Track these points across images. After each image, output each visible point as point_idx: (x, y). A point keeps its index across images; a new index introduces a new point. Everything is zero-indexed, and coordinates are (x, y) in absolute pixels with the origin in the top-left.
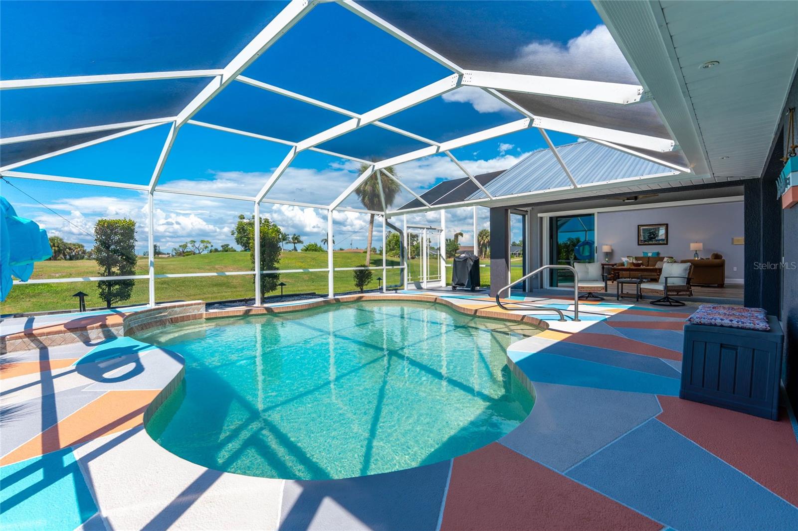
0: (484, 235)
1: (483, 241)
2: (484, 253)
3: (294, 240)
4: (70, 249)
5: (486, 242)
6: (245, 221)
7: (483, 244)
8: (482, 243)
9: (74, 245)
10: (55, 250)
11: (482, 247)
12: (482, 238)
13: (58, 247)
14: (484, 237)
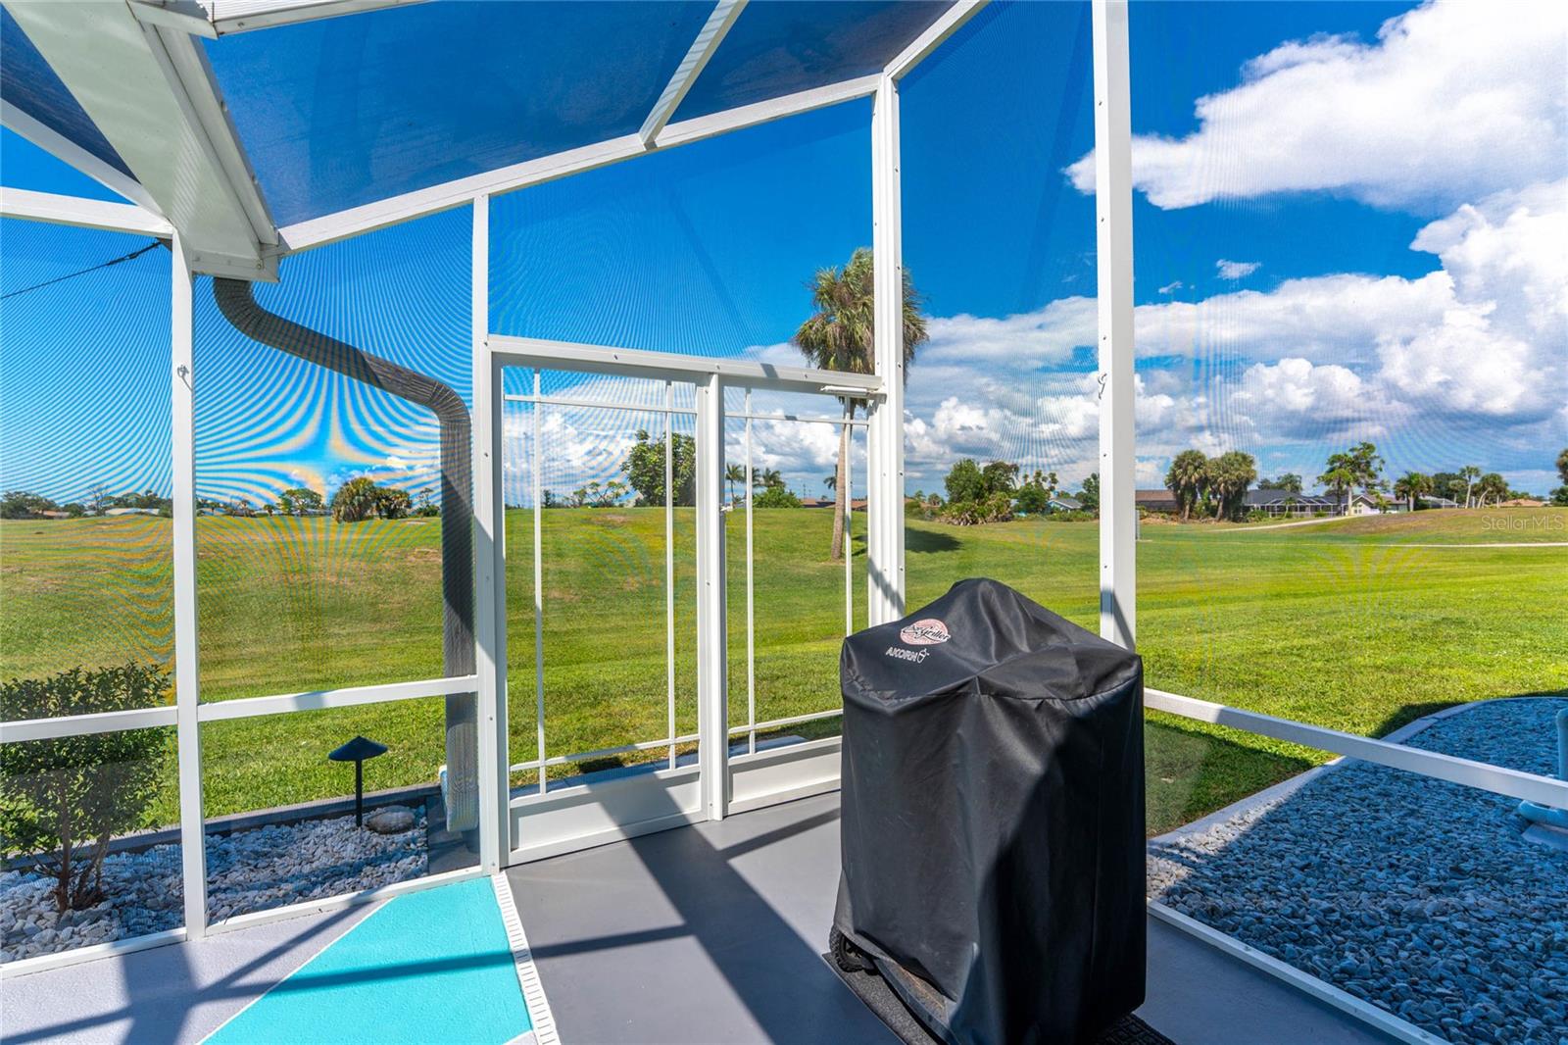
0: (1189, 464)
1: (1186, 478)
2: (1188, 507)
3: (767, 481)
4: (387, 499)
5: (1193, 480)
6: (649, 442)
7: (1186, 485)
8: (1183, 482)
9: (394, 492)
10: (359, 501)
11: (1182, 494)
12: (1185, 472)
13: (364, 495)
14: (1191, 468)
